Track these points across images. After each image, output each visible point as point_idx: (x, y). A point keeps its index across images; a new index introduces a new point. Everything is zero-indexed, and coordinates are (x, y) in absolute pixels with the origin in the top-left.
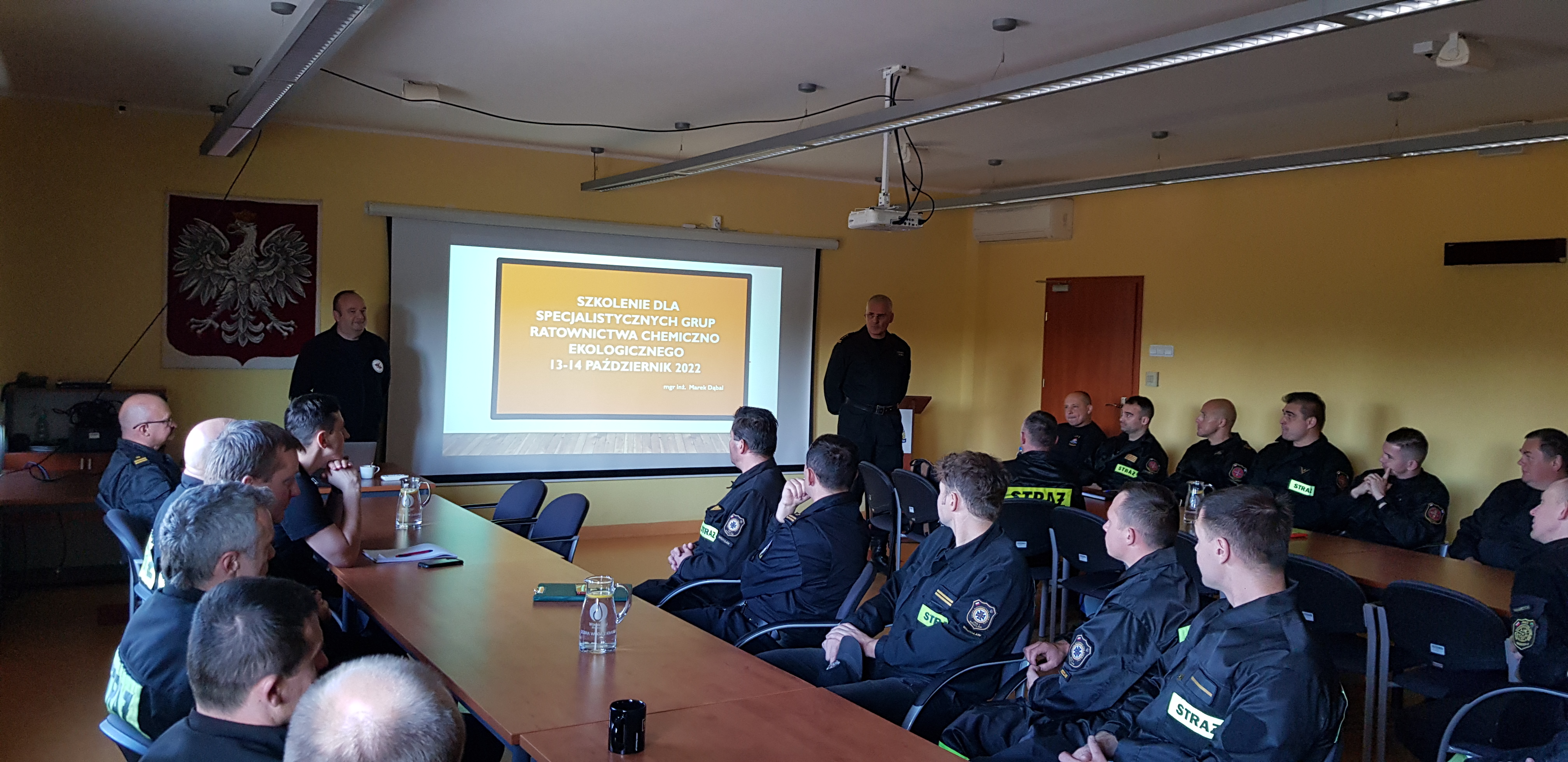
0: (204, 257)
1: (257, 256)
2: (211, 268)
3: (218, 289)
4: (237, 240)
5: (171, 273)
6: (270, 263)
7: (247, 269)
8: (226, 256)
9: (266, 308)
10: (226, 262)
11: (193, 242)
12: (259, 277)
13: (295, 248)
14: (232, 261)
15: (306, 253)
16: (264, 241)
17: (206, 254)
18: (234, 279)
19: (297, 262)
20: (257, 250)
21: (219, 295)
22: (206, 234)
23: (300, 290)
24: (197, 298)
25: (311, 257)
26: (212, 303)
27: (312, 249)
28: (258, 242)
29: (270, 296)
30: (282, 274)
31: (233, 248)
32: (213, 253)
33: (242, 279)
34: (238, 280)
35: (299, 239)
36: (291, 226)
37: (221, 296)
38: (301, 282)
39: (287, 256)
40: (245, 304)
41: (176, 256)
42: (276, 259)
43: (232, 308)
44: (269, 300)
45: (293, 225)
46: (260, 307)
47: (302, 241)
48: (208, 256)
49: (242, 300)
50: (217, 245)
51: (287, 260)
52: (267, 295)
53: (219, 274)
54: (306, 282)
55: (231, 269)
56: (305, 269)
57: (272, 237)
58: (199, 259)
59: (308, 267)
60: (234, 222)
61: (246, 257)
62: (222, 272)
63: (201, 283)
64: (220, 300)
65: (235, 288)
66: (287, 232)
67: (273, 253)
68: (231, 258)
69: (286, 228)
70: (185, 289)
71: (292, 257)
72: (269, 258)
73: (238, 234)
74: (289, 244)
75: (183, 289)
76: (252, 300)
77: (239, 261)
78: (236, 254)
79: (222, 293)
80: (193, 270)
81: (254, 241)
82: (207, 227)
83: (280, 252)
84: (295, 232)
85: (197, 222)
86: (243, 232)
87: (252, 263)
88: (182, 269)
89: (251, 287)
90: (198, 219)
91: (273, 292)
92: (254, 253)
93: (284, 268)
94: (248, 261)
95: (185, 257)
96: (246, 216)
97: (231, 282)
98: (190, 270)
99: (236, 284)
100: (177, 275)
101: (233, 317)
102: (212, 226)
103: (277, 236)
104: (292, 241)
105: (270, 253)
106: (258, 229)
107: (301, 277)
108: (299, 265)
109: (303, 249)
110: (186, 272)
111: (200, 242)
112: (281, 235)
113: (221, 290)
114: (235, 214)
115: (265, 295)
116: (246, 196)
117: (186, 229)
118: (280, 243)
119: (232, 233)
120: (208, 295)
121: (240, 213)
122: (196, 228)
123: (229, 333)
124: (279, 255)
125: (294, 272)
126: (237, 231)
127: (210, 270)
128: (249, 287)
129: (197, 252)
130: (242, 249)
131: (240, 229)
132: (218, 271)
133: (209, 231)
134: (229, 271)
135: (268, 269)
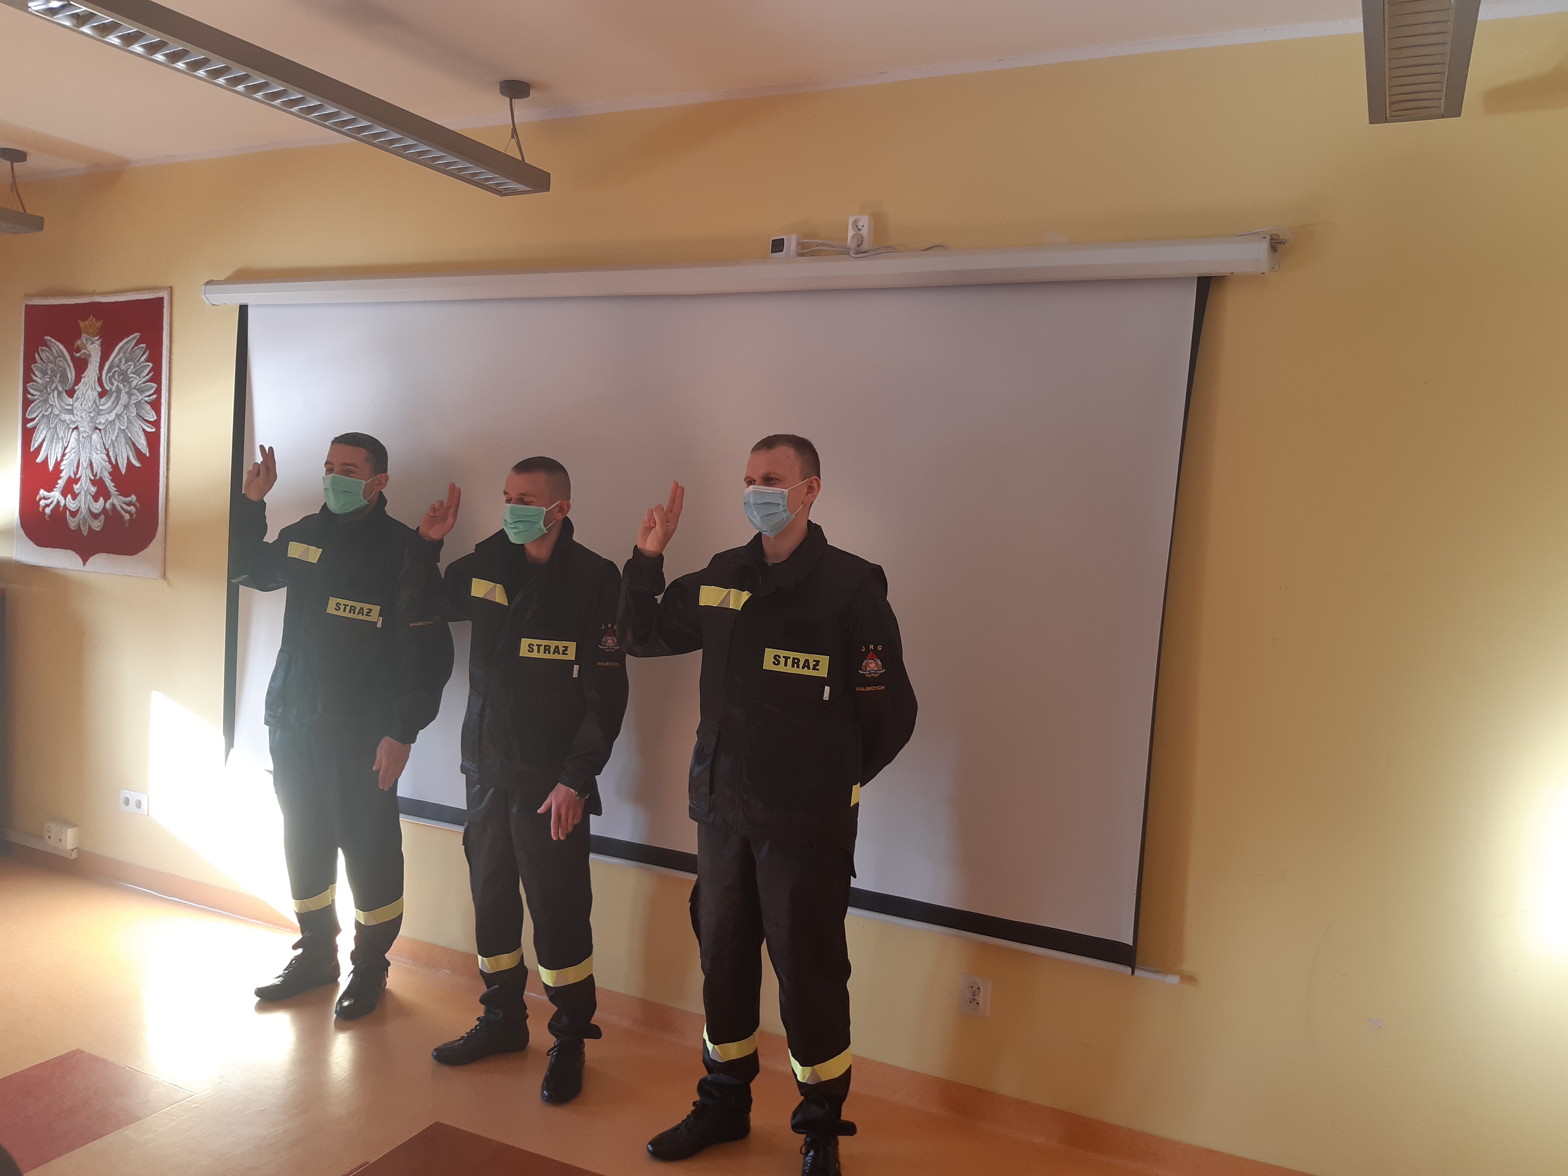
0: (52, 395)
1: (100, 390)
2: (57, 413)
3: (63, 444)
4: (81, 366)
5: (25, 421)
6: (112, 399)
7: (90, 412)
8: (71, 393)
9: (106, 474)
10: (70, 401)
11: (44, 373)
12: (100, 423)
13: (137, 373)
14: (77, 399)
15: (149, 381)
16: (107, 365)
17: (53, 391)
18: (77, 428)
19: (140, 398)
20: (100, 381)
21: (64, 455)
22: (55, 358)
23: (143, 443)
24: (46, 461)
25: (155, 385)
26: (58, 467)
27: (157, 375)
28: (101, 367)
29: (111, 454)
30: (123, 418)
31: (78, 380)
32: (60, 389)
33: (85, 427)
34: (81, 429)
35: (143, 359)
36: (135, 337)
37: (66, 454)
38: (144, 430)
39: (130, 387)
40: (87, 468)
41: (29, 396)
42: (119, 391)
43: (75, 474)
45: (137, 335)
46: (101, 472)
47: (146, 360)
48: (56, 392)
49: (84, 463)
50: (64, 379)
51: (130, 394)
52: (108, 456)
53: (64, 421)
54: (149, 430)
55: (75, 412)
56: (148, 407)
57: (115, 358)
58: (47, 401)
59: (151, 403)
60: (79, 337)
61: (89, 391)
62: (67, 417)
63: (48, 436)
64: (64, 462)
65: (78, 440)
66: (131, 347)
67: (116, 383)
68: (75, 395)
69: (130, 341)
70: (36, 446)
71: (135, 388)
72: (110, 393)
73: (83, 357)
74: (132, 367)
75: (34, 445)
76: (93, 461)
77: (82, 399)
78: (81, 388)
79: (67, 451)
80: (43, 416)
81: (98, 365)
82: (57, 349)
83: (122, 381)
84: (139, 346)
85: (48, 342)
86: (88, 352)
87: (95, 402)
88: (34, 416)
89: (93, 440)
90: (48, 338)
91: (114, 447)
92: (97, 384)
93: (126, 407)
94: (91, 398)
95: (36, 397)
96: (91, 326)
97: (75, 432)
98: (40, 415)
99: (79, 436)
100: (29, 425)
101: (76, 487)
102: (61, 347)
103: (120, 356)
104: (136, 361)
105: (112, 384)
106: (102, 345)
107: (144, 422)
108: (143, 401)
109: (147, 374)
110: (37, 419)
111: (49, 372)
112: (124, 353)
113: (66, 445)
114: (82, 324)
115: (106, 452)
116: (94, 293)
117: (39, 355)
118: (123, 367)
119: (78, 355)
120: (54, 454)
121: (87, 323)
122: (48, 352)
123: (74, 514)
124: (121, 386)
125: (137, 413)
126: (83, 351)
127: (57, 415)
128: (91, 441)
129: (46, 388)
130: (86, 379)
131: (86, 347)
132: (63, 416)
133: (59, 356)
134: (73, 414)
135: (110, 411)
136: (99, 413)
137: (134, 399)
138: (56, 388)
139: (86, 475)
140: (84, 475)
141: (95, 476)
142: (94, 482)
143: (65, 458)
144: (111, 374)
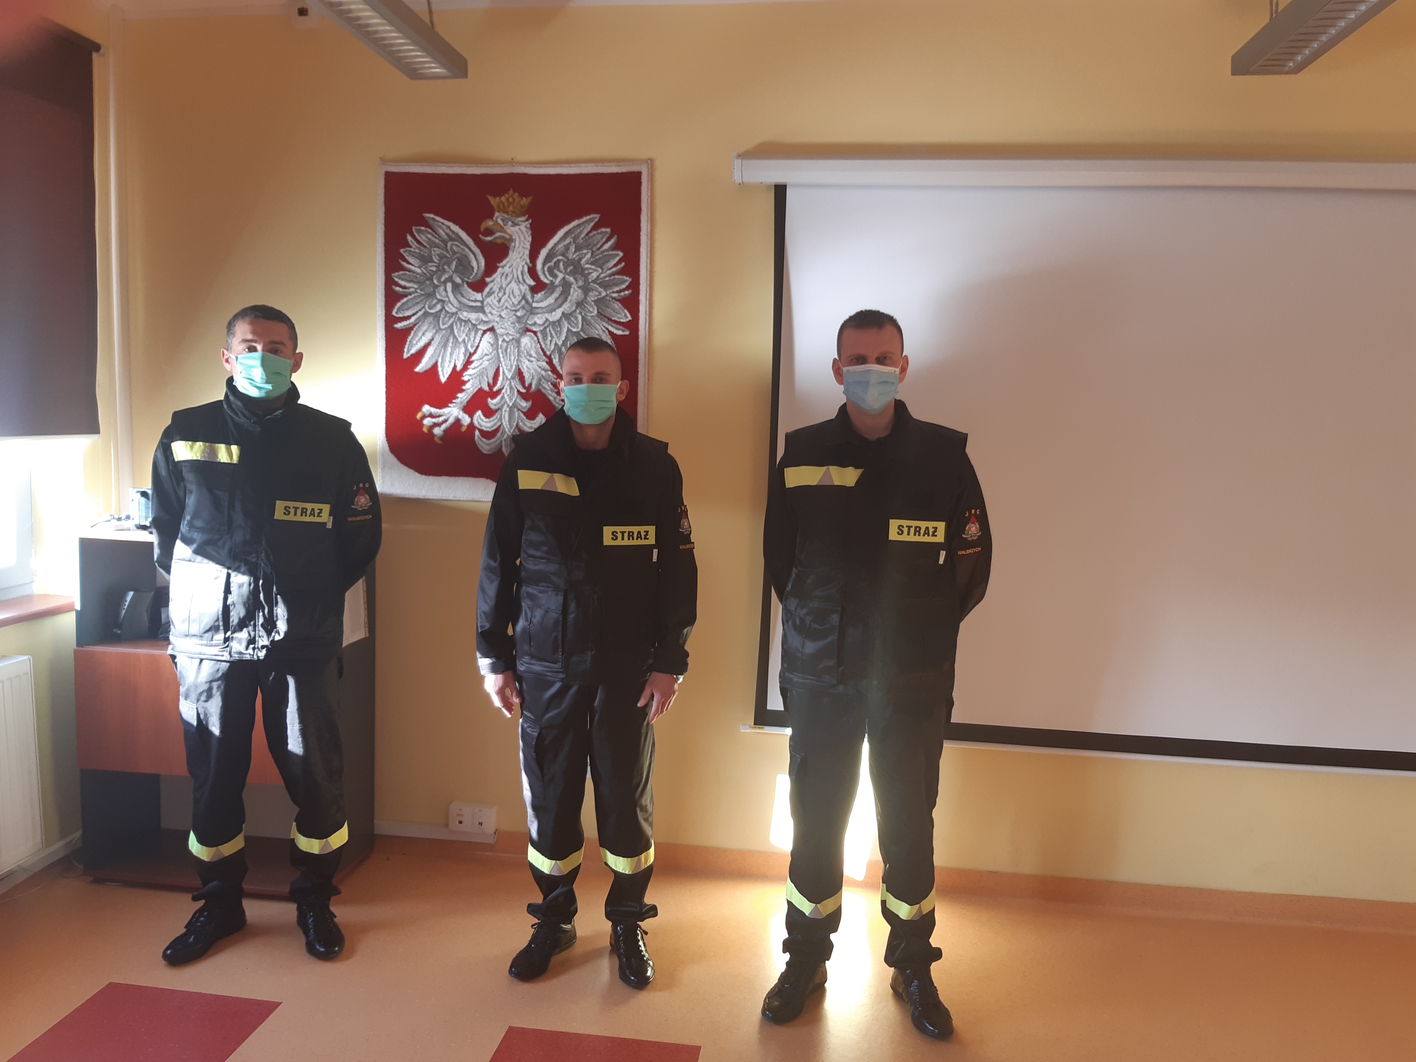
0: (442, 288)
1: (532, 283)
2: (454, 310)
3: (466, 349)
4: (497, 253)
5: (390, 320)
6: (556, 295)
7: (516, 311)
8: (479, 286)
9: (548, 386)
10: (479, 296)
11: (425, 260)
12: (535, 324)
13: (599, 263)
14: (490, 294)
15: (619, 273)
16: (544, 253)
17: (445, 283)
18: (492, 330)
19: (604, 294)
20: (532, 272)
21: (468, 363)
22: (445, 243)
24: (434, 369)
25: (628, 280)
26: (456, 379)
27: (631, 267)
28: (533, 255)
29: (555, 361)
30: (576, 318)
31: (491, 269)
32: (458, 280)
33: (507, 328)
34: (498, 331)
35: (607, 246)
36: (593, 219)
37: (472, 362)
38: (612, 332)
39: (586, 280)
40: (513, 378)
41: (397, 289)
42: (566, 286)
43: (491, 387)
44: (553, 369)
45: (596, 217)
47: (613, 248)
48: (449, 286)
49: (507, 371)
50: (464, 266)
51: (586, 290)
52: (549, 361)
53: (467, 321)
54: (619, 333)
55: (487, 310)
56: (617, 306)
57: (559, 242)
58: (433, 295)
59: (623, 301)
60: (491, 216)
61: (513, 285)
62: (473, 316)
63: (438, 338)
64: (470, 371)
65: (495, 346)
66: (586, 232)
67: (561, 276)
68: (487, 290)
69: (583, 224)
70: (413, 351)
71: (594, 282)
72: (552, 287)
73: (499, 241)
74: (589, 256)
75: (410, 350)
76: (525, 370)
77: (500, 295)
78: (496, 281)
79: (474, 358)
81: (527, 252)
82: (448, 231)
83: (572, 273)
84: (600, 231)
85: (431, 222)
86: (508, 237)
87: (524, 297)
88: (408, 313)
89: (523, 345)
90: (432, 216)
92: (527, 277)
93: (579, 304)
94: (517, 292)
95: (411, 290)
96: (512, 203)
97: (488, 336)
98: (420, 313)
99: (497, 339)
100: (399, 326)
101: (492, 403)
102: (456, 228)
103: (567, 241)
104: (594, 249)
105: (555, 276)
106: (533, 228)
107: (610, 323)
108: (608, 298)
109: (615, 265)
110: (413, 319)
111: (436, 259)
112: (575, 239)
113: (472, 351)
114: (493, 201)
115: (546, 359)
116: (512, 162)
117: (413, 237)
118: (572, 255)
119: (489, 239)
120: (450, 362)
121: (503, 198)
122: (429, 233)
123: (487, 435)
124: (572, 279)
125: (598, 312)
126: (498, 234)
127: (453, 314)
128: (519, 346)
129: (431, 279)
130: (507, 269)
131: (502, 229)
132: (465, 315)
133: (451, 239)
134: (484, 312)
135: (551, 309)
136: (532, 311)
137: (592, 296)
139: (511, 388)
140: (507, 387)
141: (527, 387)
142: (524, 396)
143: (472, 366)
144: (552, 264)
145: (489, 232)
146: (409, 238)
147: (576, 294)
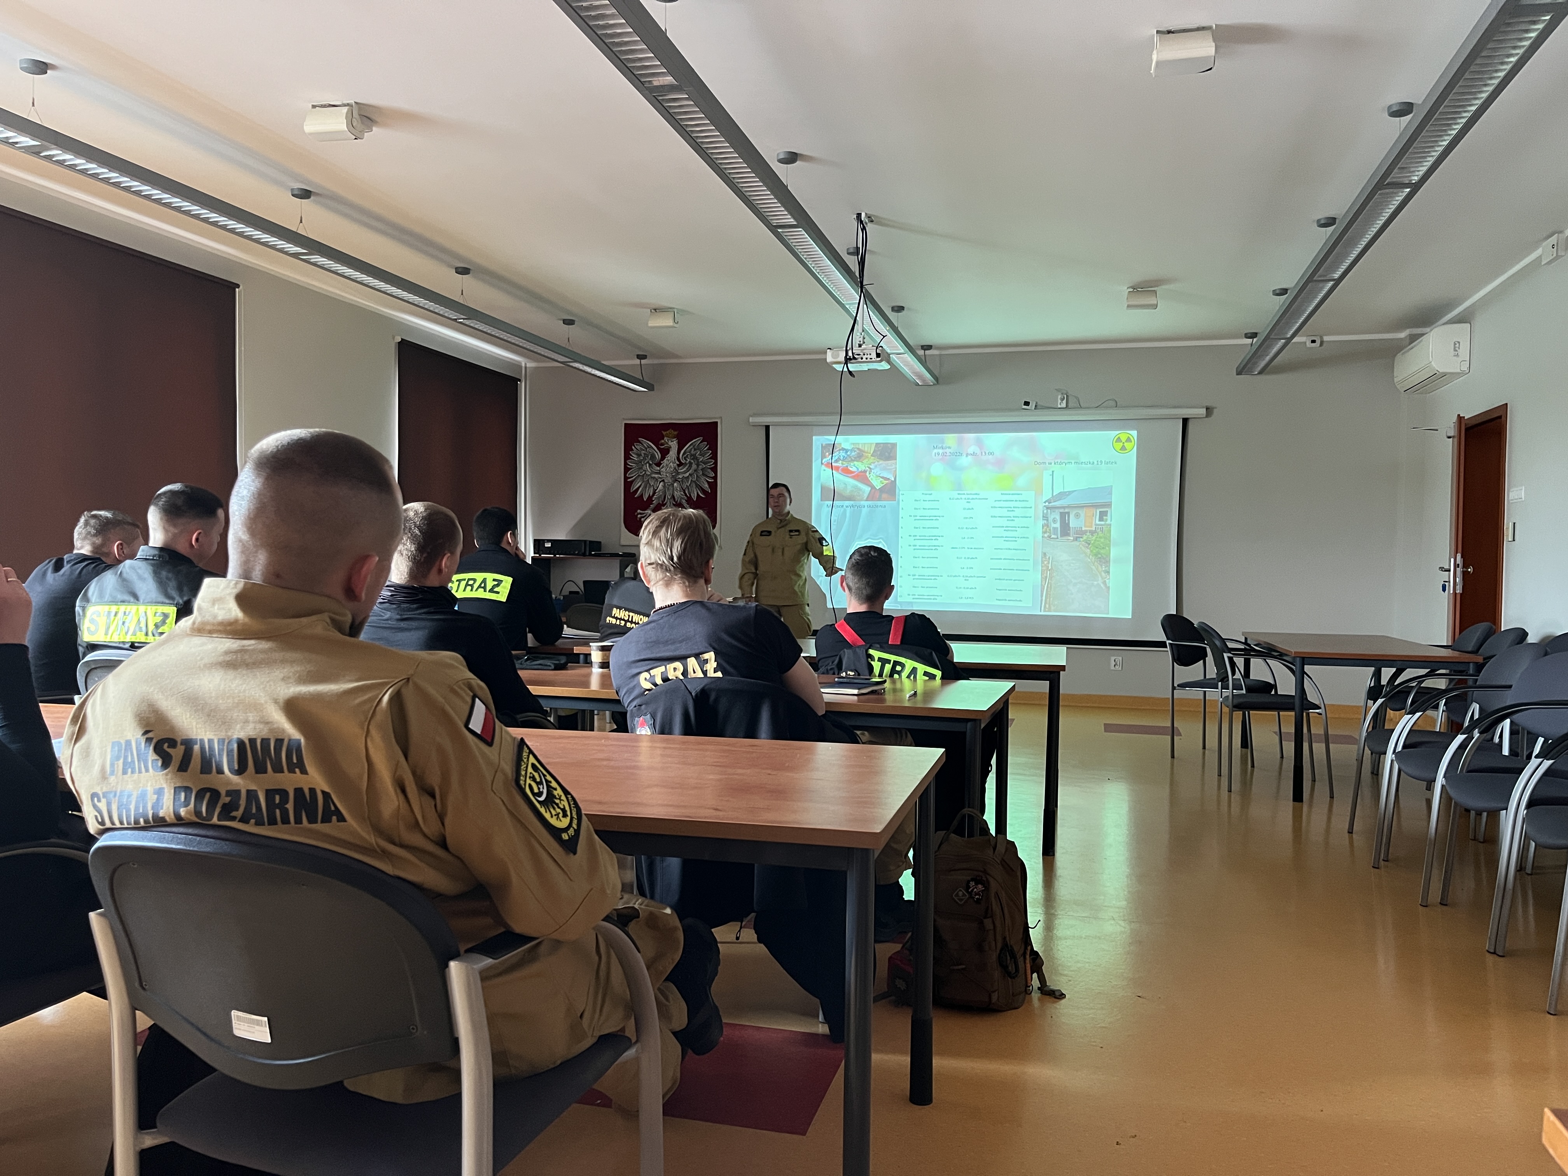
0: (645, 466)
1: (678, 463)
3: (654, 488)
4: (665, 452)
5: (626, 478)
6: (687, 467)
7: (672, 473)
8: (658, 465)
9: (684, 501)
10: (658, 468)
11: (639, 455)
12: (679, 478)
13: (702, 455)
14: (663, 467)
15: (710, 458)
16: (682, 452)
17: (646, 464)
18: (663, 481)
19: (705, 466)
20: (678, 458)
21: (654, 493)
22: (646, 449)
23: (706, 486)
24: (641, 496)
25: (714, 461)
26: (650, 498)
27: (714, 456)
28: (679, 453)
29: (687, 492)
30: (694, 476)
31: (663, 458)
32: (651, 463)
33: (669, 480)
34: (666, 481)
35: (705, 449)
36: (700, 439)
38: (707, 481)
39: (698, 462)
40: (671, 499)
41: (629, 466)
42: (691, 463)
43: (663, 502)
44: (686, 495)
45: (702, 438)
46: (680, 501)
47: (707, 450)
48: (648, 465)
49: (669, 496)
50: (653, 457)
51: (698, 465)
52: (685, 493)
53: (654, 478)
54: (710, 481)
55: (662, 473)
56: (709, 470)
57: (688, 448)
58: (642, 468)
59: (711, 469)
60: (663, 439)
61: (671, 464)
62: (656, 476)
63: (643, 484)
64: (655, 497)
65: (664, 486)
66: (698, 444)
68: (661, 466)
69: (697, 441)
70: (634, 489)
71: (701, 462)
72: (686, 464)
73: (666, 448)
74: (699, 452)
76: (675, 495)
77: (666, 467)
78: (665, 462)
79: (656, 491)
80: (639, 475)
81: (676, 451)
82: (647, 444)
83: (692, 459)
84: (703, 443)
85: (641, 442)
86: (669, 446)
87: (675, 468)
88: (632, 475)
90: (641, 439)
91: (688, 489)
92: (676, 461)
93: (695, 471)
94: (672, 466)
95: (634, 467)
96: (671, 434)
97: (661, 483)
98: (637, 475)
99: (665, 484)
100: (629, 480)
102: (650, 443)
103: (691, 447)
104: (701, 450)
105: (687, 460)
106: (679, 443)
107: (707, 477)
108: (706, 468)
109: (709, 456)
110: (634, 477)
111: (643, 455)
112: (694, 446)
113: (656, 488)
114: (664, 433)
115: (683, 491)
116: (671, 419)
117: (635, 447)
118: (693, 452)
119: (662, 447)
120: (648, 493)
121: (668, 432)
122: (640, 445)
124: (692, 461)
125: (702, 473)
127: (649, 475)
128: (673, 487)
129: (641, 462)
130: (669, 458)
131: (667, 444)
132: (653, 475)
133: (648, 447)
134: (661, 475)
135: (685, 472)
136: (678, 473)
137: (700, 467)
138: (648, 462)
139: (670, 502)
140: (668, 502)
141: (676, 502)
142: (675, 505)
144: (685, 455)
145: (662, 445)
146: (633, 447)
147: (694, 466)
